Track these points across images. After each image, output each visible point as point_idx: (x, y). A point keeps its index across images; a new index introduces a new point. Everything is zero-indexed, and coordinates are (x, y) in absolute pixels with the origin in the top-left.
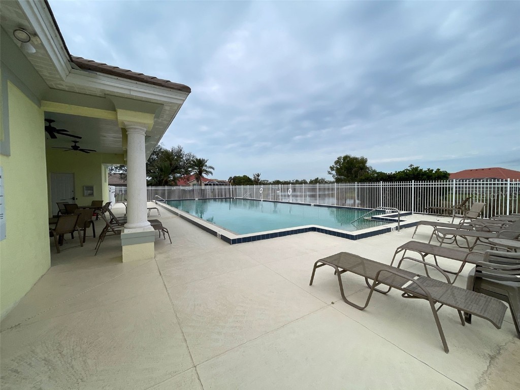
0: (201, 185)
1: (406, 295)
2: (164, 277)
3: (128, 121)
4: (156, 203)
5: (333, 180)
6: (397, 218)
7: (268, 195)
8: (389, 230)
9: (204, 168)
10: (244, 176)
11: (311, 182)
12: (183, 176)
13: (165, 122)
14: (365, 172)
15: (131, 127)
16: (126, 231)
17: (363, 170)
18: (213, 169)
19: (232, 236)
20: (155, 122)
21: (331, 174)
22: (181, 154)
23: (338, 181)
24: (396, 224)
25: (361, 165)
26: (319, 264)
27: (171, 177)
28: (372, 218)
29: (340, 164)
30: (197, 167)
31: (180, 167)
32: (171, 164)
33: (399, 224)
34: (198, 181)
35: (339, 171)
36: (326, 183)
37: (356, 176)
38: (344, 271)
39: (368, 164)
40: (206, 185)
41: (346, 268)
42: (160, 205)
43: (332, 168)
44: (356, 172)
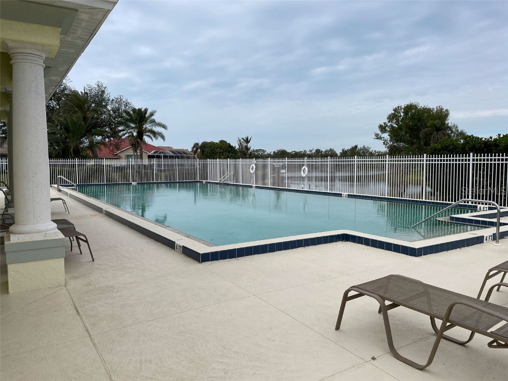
0: (141, 158)
1: (495, 344)
2: (84, 317)
3: (14, 41)
4: (60, 191)
5: (383, 149)
6: (495, 220)
7: (264, 177)
8: (479, 240)
9: (148, 126)
10: (222, 142)
11: (345, 154)
12: (107, 140)
13: (79, 42)
14: (444, 135)
15: (19, 51)
16: (14, 239)
17: (440, 132)
18: (164, 127)
19: (202, 249)
20: (62, 42)
21: (380, 138)
22: (104, 100)
23: (393, 151)
24: (492, 230)
25: (437, 122)
26: (351, 294)
27: (86, 142)
28: (452, 218)
29: (397, 121)
30: (136, 124)
31: (102, 124)
32: (85, 119)
33: (498, 229)
34: (135, 151)
35: (395, 134)
36: (371, 155)
37: (427, 144)
38: (394, 305)
39: (450, 121)
40: (150, 157)
41: (398, 300)
42: (66, 194)
43: (383, 128)
44: (428, 135)
